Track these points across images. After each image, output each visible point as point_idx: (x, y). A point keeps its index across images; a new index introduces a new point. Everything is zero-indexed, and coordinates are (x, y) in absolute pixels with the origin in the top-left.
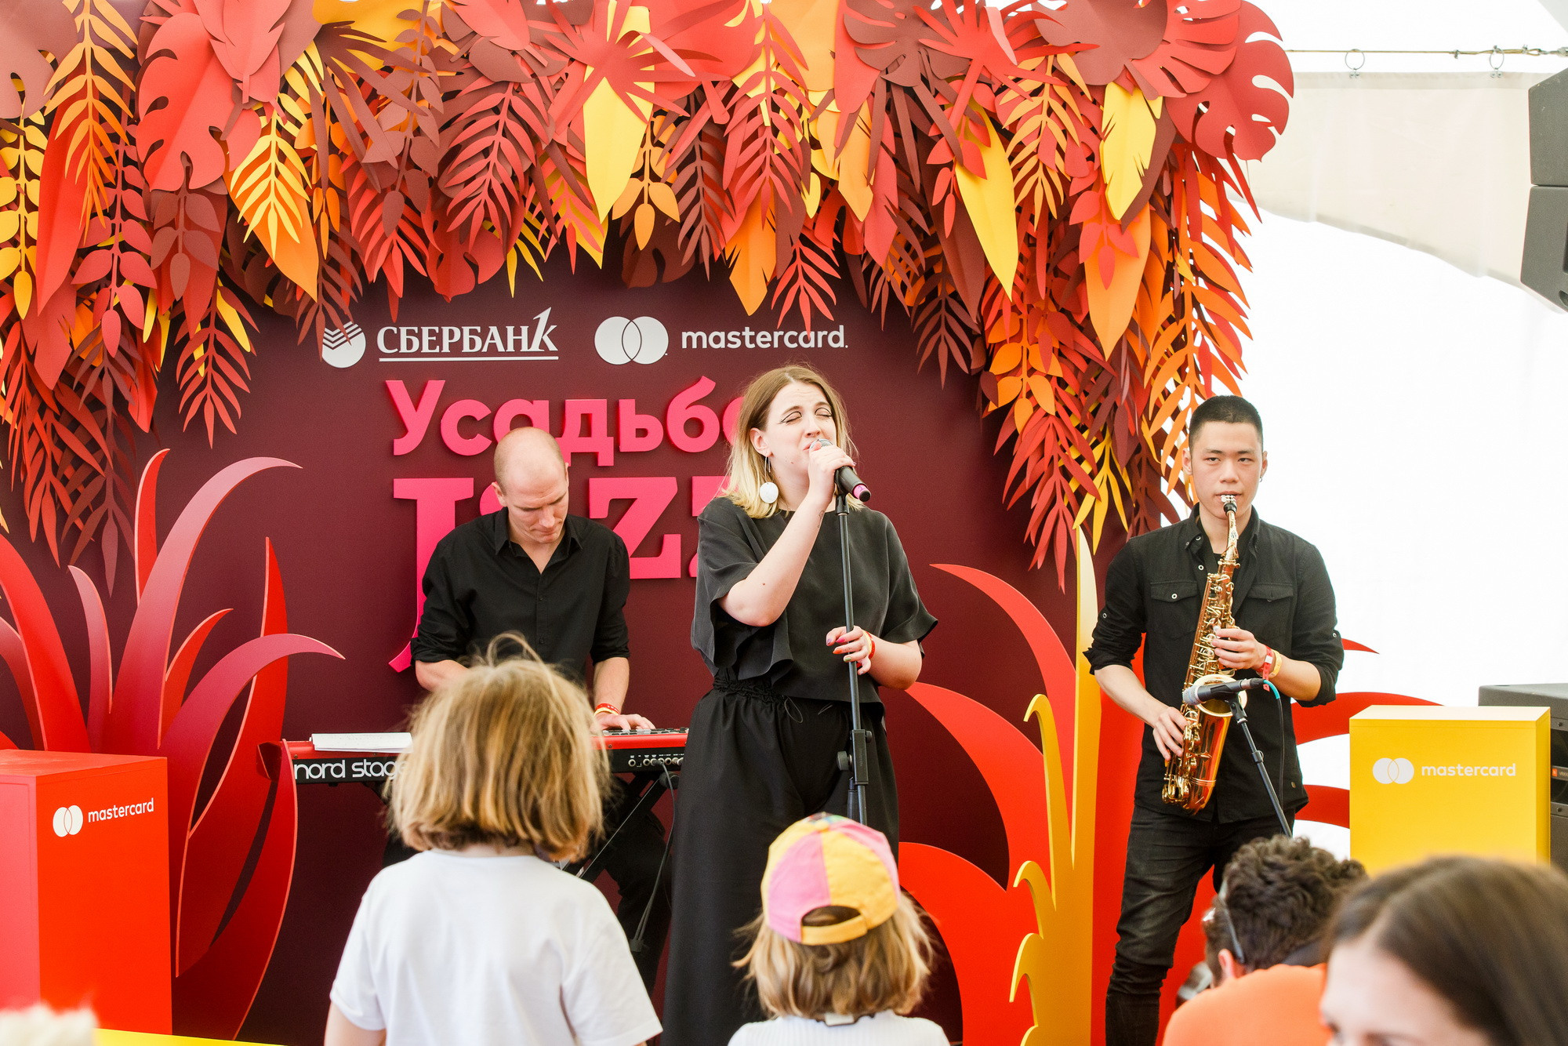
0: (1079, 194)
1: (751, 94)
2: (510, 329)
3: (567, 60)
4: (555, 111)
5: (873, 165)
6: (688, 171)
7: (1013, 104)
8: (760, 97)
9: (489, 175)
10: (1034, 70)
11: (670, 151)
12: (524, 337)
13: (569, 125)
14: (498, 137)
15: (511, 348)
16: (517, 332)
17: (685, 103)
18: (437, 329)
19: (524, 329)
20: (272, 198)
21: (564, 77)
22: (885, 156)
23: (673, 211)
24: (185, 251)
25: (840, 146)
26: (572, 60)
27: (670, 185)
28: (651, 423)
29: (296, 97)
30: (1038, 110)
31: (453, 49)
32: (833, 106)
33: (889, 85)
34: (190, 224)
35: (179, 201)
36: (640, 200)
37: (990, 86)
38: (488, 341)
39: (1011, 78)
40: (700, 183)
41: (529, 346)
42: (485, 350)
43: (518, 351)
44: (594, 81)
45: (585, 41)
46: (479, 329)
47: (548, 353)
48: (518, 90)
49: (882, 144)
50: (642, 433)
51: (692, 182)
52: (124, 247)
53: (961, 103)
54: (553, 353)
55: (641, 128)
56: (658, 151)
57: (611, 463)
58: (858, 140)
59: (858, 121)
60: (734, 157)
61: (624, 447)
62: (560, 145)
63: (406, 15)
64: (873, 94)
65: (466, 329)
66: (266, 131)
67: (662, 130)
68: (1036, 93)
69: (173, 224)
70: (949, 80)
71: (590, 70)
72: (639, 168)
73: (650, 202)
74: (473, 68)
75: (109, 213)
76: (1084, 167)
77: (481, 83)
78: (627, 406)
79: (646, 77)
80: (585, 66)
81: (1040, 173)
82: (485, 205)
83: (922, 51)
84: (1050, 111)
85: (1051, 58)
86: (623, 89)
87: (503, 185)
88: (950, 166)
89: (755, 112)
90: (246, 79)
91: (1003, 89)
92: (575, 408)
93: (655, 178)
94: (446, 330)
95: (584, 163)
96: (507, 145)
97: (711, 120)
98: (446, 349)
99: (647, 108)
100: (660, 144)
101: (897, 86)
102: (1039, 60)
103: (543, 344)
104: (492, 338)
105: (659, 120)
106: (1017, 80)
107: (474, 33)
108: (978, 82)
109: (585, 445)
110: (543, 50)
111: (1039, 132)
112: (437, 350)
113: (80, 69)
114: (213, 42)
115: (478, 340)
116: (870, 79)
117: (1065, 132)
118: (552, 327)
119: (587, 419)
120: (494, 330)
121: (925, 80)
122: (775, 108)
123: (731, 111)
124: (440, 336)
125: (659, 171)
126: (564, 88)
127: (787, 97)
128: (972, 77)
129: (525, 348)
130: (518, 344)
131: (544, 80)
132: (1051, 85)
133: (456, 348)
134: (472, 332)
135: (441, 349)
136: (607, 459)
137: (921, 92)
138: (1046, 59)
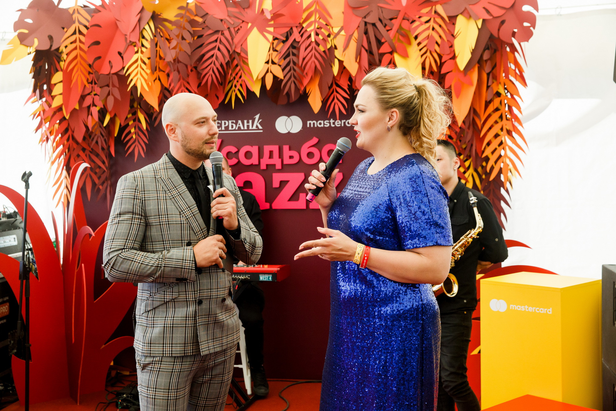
0: (445, 62)
1: (308, 30)
2: (245, 121)
3: (241, 21)
4: (236, 40)
5: (359, 54)
6: (287, 60)
7: (418, 27)
8: (311, 31)
9: (213, 64)
10: (427, 13)
11: (280, 53)
12: (250, 124)
13: (242, 45)
14: (216, 51)
15: (246, 128)
16: (248, 122)
17: (286, 35)
18: (220, 122)
19: (250, 121)
20: (139, 75)
21: (240, 28)
22: (364, 51)
23: (280, 75)
24: (112, 95)
25: (346, 47)
26: (243, 21)
27: (280, 66)
28: (294, 153)
29: (147, 40)
30: (428, 28)
31: (200, 20)
32: (343, 33)
33: (366, 23)
34: (114, 86)
35: (110, 78)
36: (267, 72)
37: (408, 20)
38: (238, 126)
39: (418, 16)
40: (291, 64)
41: (252, 127)
42: (237, 129)
43: (248, 129)
44: (251, 29)
45: (248, 14)
46: (234, 121)
47: (259, 129)
48: (223, 34)
49: (362, 46)
50: (291, 157)
51: (288, 64)
52: (95, 95)
53: (395, 28)
54: (261, 130)
55: (268, 45)
56: (275, 53)
57: (280, 168)
58: (353, 45)
59: (353, 38)
60: (302, 54)
61: (285, 162)
62: (237, 53)
63: (181, 8)
64: (359, 27)
65: (230, 122)
66: (137, 52)
67: (277, 46)
68: (427, 22)
69: (108, 86)
70: (391, 19)
71: (250, 25)
72: (267, 60)
73: (271, 72)
74: (207, 26)
75: (91, 83)
76: (448, 51)
77: (210, 32)
78: (286, 148)
79: (270, 26)
80: (248, 23)
81: (428, 53)
82: (212, 75)
83: (380, 9)
84: (433, 29)
85: (434, 7)
86: (262, 31)
87: (217, 69)
88: (391, 53)
89: (310, 36)
90: (128, 34)
91: (413, 21)
92: (267, 149)
93: (273, 63)
94: (223, 122)
95: (247, 59)
96: (219, 54)
97: (295, 40)
98: (223, 129)
99: (270, 38)
100: (277, 51)
101: (369, 23)
102: (429, 8)
103: (257, 127)
104: (239, 124)
105: (276, 42)
106: (420, 17)
107: (207, 14)
108: (404, 19)
109: (271, 162)
110: (233, 18)
111: (428, 37)
112: (220, 129)
113: (74, 33)
114: (117, 22)
115: (234, 125)
116: (357, 21)
117: (440, 36)
118: (260, 120)
119: (271, 152)
120: (240, 122)
121: (380, 20)
122: (317, 34)
123: (302, 36)
124: (221, 124)
125: (276, 61)
126: (239, 32)
127: (323, 30)
128: (400, 17)
129: (250, 128)
130: (248, 126)
131: (232, 29)
132: (434, 18)
133: (227, 128)
134: (232, 123)
135: (222, 128)
136: (279, 166)
137: (379, 25)
138: (432, 8)
